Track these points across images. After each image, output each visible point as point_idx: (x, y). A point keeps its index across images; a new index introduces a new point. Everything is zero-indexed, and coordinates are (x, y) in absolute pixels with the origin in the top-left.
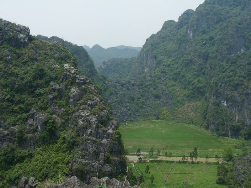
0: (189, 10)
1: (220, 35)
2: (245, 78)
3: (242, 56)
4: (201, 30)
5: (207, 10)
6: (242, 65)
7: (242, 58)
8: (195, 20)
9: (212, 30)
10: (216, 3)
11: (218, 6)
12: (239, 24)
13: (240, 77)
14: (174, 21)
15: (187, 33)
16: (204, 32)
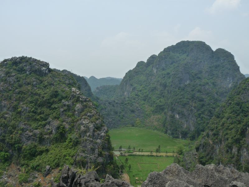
0: (154, 55)
1: (174, 71)
2: (190, 99)
3: (188, 86)
4: (162, 68)
5: (165, 55)
6: (188, 91)
7: (188, 87)
8: (158, 61)
9: (169, 68)
10: (171, 51)
11: (172, 53)
12: (186, 65)
13: (187, 99)
14: (144, 62)
15: (152, 70)
16: (163, 69)
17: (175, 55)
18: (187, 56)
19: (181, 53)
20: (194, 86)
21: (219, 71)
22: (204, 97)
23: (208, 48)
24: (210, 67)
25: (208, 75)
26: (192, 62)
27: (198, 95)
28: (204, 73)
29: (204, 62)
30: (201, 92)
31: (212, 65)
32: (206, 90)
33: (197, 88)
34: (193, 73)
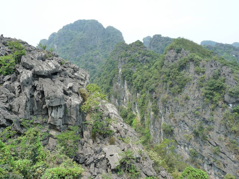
17: (73, 32)
18: (84, 32)
20: (87, 57)
21: (110, 45)
22: (95, 65)
23: (100, 26)
24: (103, 42)
25: (102, 49)
26: (87, 38)
27: (90, 64)
28: (98, 47)
29: (98, 37)
30: (92, 61)
31: (105, 40)
32: (97, 59)
33: (89, 58)
34: (89, 47)
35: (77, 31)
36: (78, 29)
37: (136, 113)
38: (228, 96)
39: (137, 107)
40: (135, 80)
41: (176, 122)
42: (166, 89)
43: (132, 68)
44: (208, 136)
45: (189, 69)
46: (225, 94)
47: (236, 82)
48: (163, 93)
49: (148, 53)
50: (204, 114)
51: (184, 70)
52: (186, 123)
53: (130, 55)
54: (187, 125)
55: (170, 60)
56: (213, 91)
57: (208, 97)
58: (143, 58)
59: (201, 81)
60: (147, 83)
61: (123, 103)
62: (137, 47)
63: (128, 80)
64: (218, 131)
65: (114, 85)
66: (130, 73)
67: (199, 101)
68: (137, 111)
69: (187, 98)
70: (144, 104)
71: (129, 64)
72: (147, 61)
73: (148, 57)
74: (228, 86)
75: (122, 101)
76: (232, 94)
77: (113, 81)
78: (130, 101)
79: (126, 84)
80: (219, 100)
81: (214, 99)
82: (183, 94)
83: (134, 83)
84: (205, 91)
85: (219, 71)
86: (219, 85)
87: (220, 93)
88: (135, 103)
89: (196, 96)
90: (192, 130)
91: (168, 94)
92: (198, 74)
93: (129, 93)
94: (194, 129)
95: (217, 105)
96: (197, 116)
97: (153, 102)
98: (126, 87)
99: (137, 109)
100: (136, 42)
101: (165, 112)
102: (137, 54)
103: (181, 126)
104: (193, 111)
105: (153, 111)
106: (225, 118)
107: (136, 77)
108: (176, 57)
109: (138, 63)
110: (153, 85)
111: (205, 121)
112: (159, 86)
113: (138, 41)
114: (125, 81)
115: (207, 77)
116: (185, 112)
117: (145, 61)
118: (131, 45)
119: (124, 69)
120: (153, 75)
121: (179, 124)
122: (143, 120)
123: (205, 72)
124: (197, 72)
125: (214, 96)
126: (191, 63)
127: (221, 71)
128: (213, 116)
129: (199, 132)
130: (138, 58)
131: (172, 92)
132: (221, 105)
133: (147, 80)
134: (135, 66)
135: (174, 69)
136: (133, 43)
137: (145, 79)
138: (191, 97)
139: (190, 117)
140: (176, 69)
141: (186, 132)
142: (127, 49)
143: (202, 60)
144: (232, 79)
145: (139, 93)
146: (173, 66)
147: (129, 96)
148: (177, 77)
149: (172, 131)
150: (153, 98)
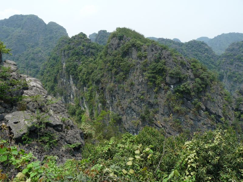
17: (9, 29)
18: (22, 29)
19: (16, 26)
20: (27, 55)
21: (53, 42)
22: (37, 64)
23: (41, 22)
24: (45, 39)
25: (44, 46)
26: (27, 35)
27: (32, 62)
28: (40, 44)
29: (39, 34)
30: (34, 60)
31: (47, 37)
32: (39, 57)
33: (30, 57)
34: (29, 45)
35: (14, 28)
36: (15, 25)
37: (85, 108)
38: (169, 78)
39: (85, 102)
40: (81, 73)
41: (124, 110)
42: (111, 78)
43: (77, 61)
44: (154, 119)
45: (132, 55)
46: (166, 76)
47: (176, 64)
48: (109, 82)
49: (93, 46)
50: (149, 98)
51: (127, 57)
52: (133, 109)
53: (74, 48)
54: (134, 111)
55: (113, 48)
56: (155, 74)
57: (151, 81)
58: (88, 50)
59: (144, 66)
60: (93, 74)
61: (70, 100)
62: (80, 39)
63: (73, 74)
64: (162, 113)
65: (59, 82)
66: (75, 67)
67: (143, 85)
68: (86, 107)
69: (132, 84)
70: (91, 98)
71: (73, 58)
72: (92, 53)
73: (93, 50)
74: (168, 68)
75: (69, 98)
76: (172, 75)
77: (58, 77)
78: (77, 97)
79: (71, 79)
80: (162, 82)
81: (157, 82)
82: (128, 80)
83: (80, 77)
84: (148, 75)
85: (159, 54)
86: (160, 68)
87: (162, 76)
88: (82, 98)
89: (140, 80)
90: (139, 115)
91: (114, 82)
92: (141, 59)
93: (76, 88)
94: (141, 114)
95: (160, 87)
96: (142, 101)
97: (100, 93)
98: (72, 82)
99: (85, 104)
100: (79, 35)
101: (112, 102)
102: (81, 46)
103: (128, 112)
104: (139, 97)
105: (101, 102)
106: (168, 99)
107: (82, 70)
108: (118, 44)
109: (83, 55)
110: (99, 75)
111: (150, 105)
112: (104, 76)
113: (82, 33)
114: (71, 76)
115: (149, 61)
116: (131, 98)
117: (90, 53)
118: (74, 38)
119: (68, 64)
120: (98, 66)
121: (126, 111)
122: (92, 114)
123: (147, 57)
124: (140, 57)
125: (156, 79)
126: (133, 48)
127: (162, 54)
128: (157, 98)
129: (146, 116)
130: (82, 50)
131: (117, 79)
132: (163, 87)
133: (92, 72)
134: (79, 59)
135: (118, 56)
136: (76, 36)
137: (90, 71)
138: (136, 82)
139: (136, 103)
140: (120, 56)
141: (134, 119)
142: (70, 42)
143: (144, 45)
144: (171, 61)
145: (86, 87)
146: (116, 54)
147: (76, 91)
148: (121, 63)
149: (120, 119)
150: (100, 89)
